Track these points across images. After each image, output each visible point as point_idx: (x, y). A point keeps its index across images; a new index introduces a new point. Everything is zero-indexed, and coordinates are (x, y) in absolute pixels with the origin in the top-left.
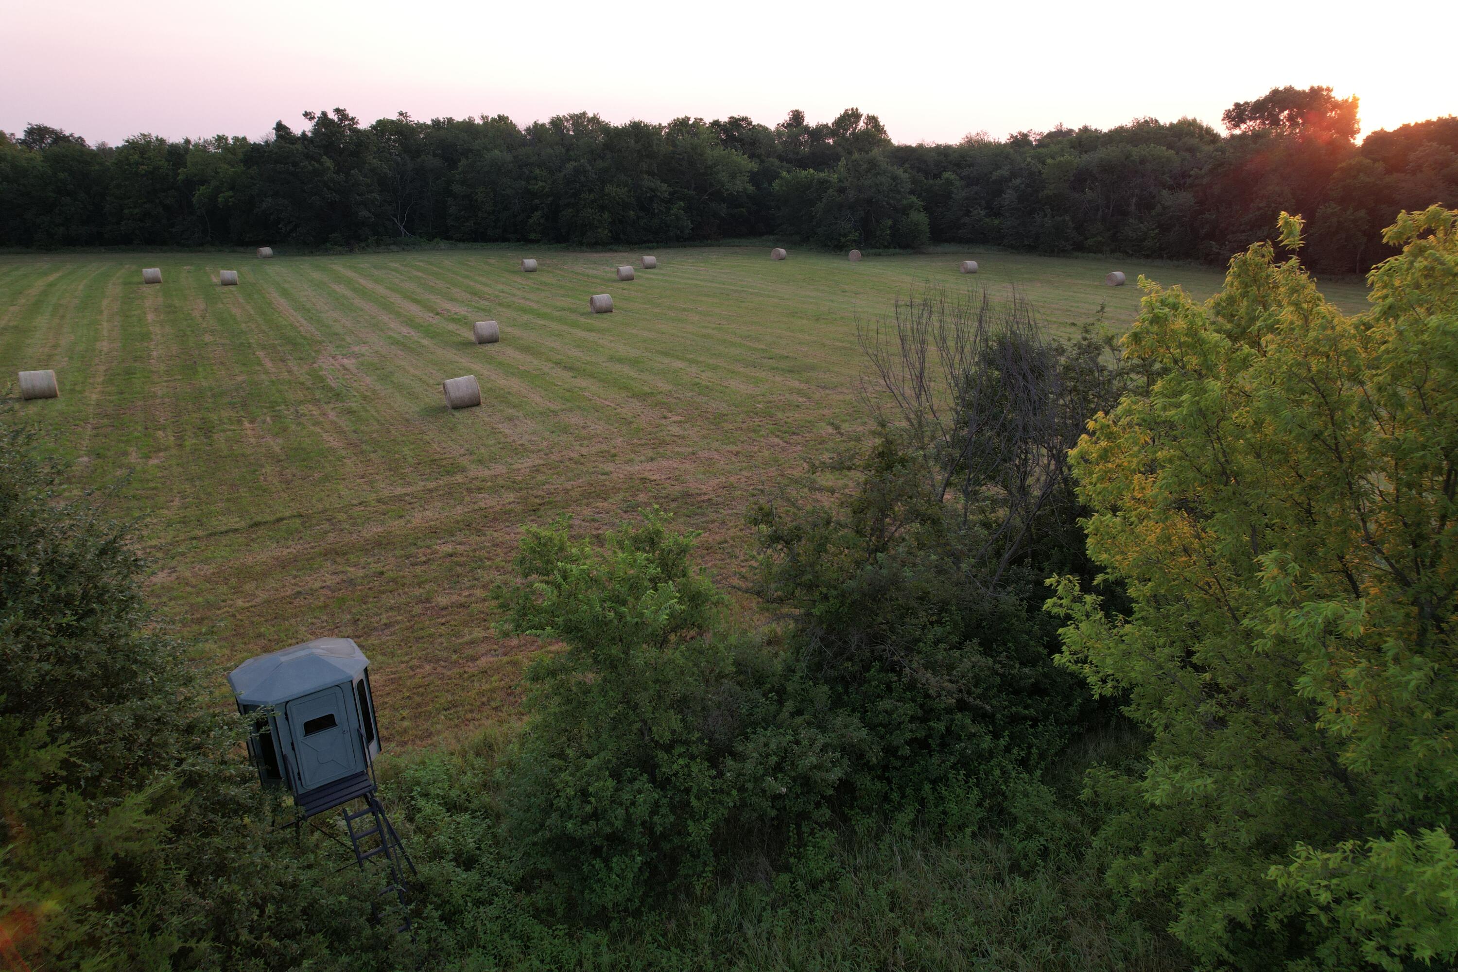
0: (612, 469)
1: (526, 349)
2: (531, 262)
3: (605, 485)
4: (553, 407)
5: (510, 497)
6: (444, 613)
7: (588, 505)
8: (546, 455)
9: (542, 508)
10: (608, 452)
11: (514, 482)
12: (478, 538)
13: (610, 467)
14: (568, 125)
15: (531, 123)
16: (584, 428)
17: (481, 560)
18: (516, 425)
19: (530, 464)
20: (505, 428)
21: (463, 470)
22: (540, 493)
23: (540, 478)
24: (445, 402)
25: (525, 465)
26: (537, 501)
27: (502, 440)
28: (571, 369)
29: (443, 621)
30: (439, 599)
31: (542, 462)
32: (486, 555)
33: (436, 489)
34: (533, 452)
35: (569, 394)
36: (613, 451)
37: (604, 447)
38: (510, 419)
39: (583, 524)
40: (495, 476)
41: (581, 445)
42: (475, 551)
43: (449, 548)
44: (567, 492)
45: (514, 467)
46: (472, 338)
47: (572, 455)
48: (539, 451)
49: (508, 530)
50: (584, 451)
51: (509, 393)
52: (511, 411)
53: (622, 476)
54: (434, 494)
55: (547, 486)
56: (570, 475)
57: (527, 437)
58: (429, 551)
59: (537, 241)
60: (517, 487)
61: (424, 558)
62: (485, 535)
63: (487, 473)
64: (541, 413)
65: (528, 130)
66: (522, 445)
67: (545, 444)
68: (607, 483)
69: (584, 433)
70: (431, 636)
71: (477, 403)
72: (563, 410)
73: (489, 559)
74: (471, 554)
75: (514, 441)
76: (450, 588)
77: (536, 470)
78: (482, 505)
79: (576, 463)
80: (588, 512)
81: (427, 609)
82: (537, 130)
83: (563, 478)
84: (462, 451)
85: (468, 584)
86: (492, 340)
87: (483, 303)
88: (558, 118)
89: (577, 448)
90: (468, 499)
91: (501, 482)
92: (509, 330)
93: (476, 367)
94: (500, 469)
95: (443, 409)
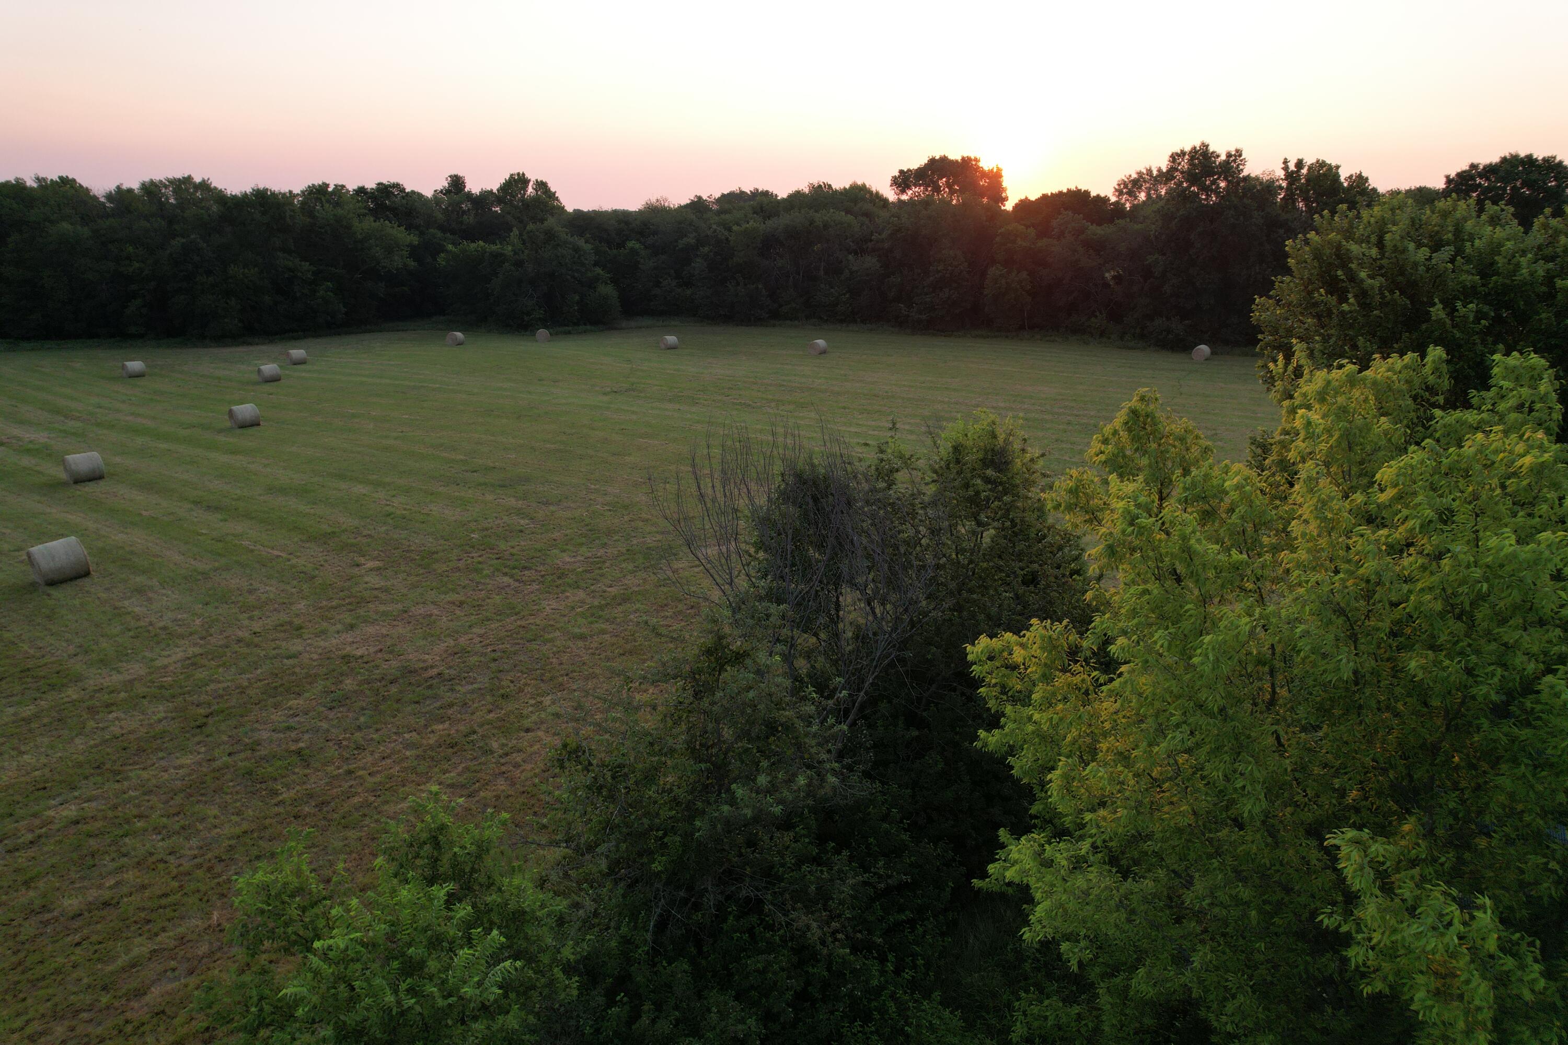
0: (300, 648)
1: (148, 486)
2: (135, 365)
3: (294, 673)
4: (200, 566)
5: (160, 710)
6: (76, 924)
7: (276, 706)
8: (202, 638)
9: (210, 721)
10: (290, 623)
11: (161, 687)
12: (117, 786)
13: (296, 646)
14: (169, 191)
15: (111, 186)
16: (250, 592)
17: (128, 821)
18: (149, 600)
19: (180, 655)
20: (134, 606)
21: (78, 679)
22: (203, 698)
23: (201, 674)
24: (33, 577)
25: (174, 658)
26: (202, 711)
27: (133, 624)
28: (218, 509)
29: (77, 938)
30: (67, 902)
31: (197, 650)
32: (135, 811)
33: (37, 716)
34: (182, 637)
35: (220, 545)
36: (297, 621)
37: (283, 617)
38: (140, 591)
39: (276, 736)
40: (131, 682)
41: (251, 618)
42: (115, 807)
43: (71, 811)
44: (242, 690)
45: (158, 663)
46: (63, 476)
47: (240, 634)
48: (191, 634)
49: (163, 763)
50: (257, 626)
51: (132, 553)
52: (140, 579)
53: (315, 656)
54: (33, 725)
55: (212, 686)
56: (242, 664)
57: (170, 614)
58: (37, 822)
59: (141, 336)
60: (167, 693)
61: (30, 837)
62: (127, 778)
63: (116, 678)
64: (186, 578)
65: (109, 197)
66: (164, 628)
67: (198, 622)
68: (297, 670)
69: (251, 599)
70: (57, 971)
71: (87, 574)
72: (216, 570)
73: (140, 816)
74: (110, 814)
75: (151, 624)
76: (82, 878)
77: (192, 663)
78: (116, 730)
79: (248, 645)
80: (277, 717)
81: (46, 923)
82: (121, 197)
83: (233, 670)
84: (72, 649)
85: (112, 866)
86: (95, 477)
87: (71, 425)
88: (152, 182)
89: (246, 622)
90: (91, 724)
91: (141, 689)
92: (118, 459)
93: (74, 518)
94: (136, 669)
95: (32, 587)
